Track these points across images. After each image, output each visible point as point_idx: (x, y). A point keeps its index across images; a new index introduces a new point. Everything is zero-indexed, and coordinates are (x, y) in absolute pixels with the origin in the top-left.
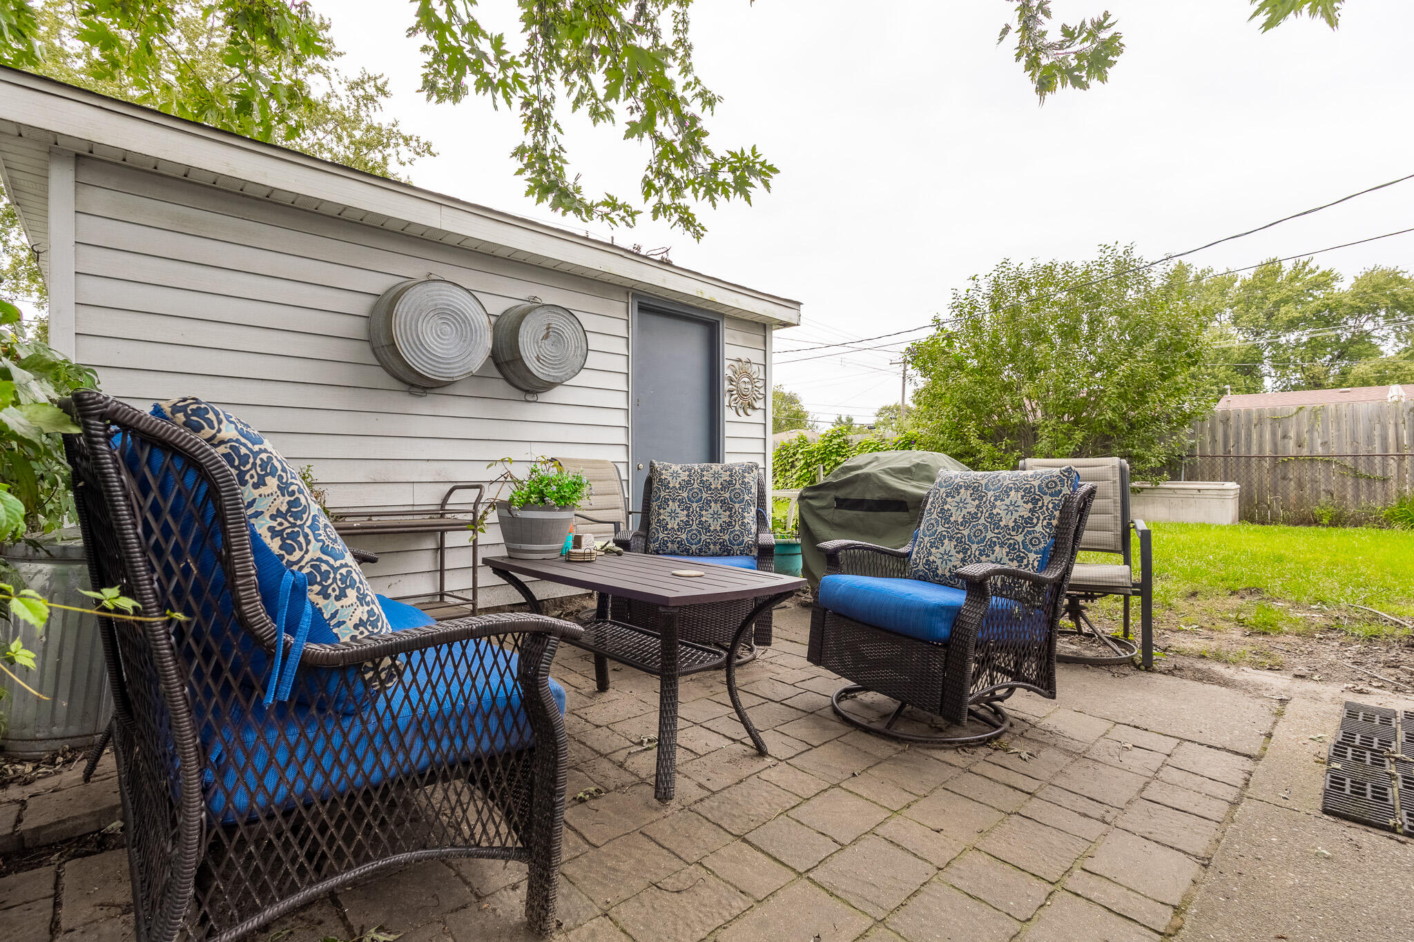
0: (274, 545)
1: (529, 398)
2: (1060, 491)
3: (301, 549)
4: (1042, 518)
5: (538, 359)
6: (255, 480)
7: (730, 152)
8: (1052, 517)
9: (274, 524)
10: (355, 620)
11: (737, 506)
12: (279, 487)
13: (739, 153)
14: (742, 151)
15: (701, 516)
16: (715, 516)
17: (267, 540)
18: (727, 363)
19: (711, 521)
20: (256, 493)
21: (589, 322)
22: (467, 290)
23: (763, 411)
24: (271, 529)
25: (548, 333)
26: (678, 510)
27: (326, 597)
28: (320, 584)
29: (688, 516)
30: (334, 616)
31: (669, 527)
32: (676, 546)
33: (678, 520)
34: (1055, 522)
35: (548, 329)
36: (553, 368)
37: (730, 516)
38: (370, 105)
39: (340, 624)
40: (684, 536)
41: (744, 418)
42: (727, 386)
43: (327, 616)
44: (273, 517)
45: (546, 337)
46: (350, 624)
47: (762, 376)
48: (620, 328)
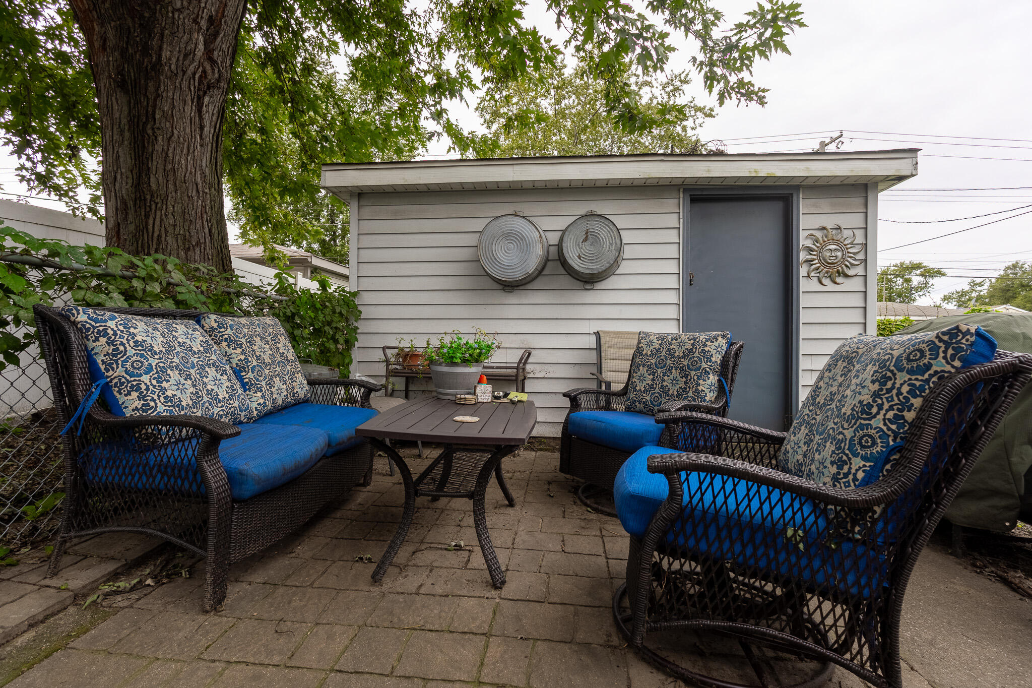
0: (103, 367)
1: (588, 287)
2: (928, 367)
3: (113, 370)
4: (886, 406)
5: (579, 257)
6: (94, 338)
7: (749, 14)
8: (906, 405)
9: (104, 358)
10: (133, 407)
11: (693, 373)
12: (106, 342)
13: (757, 9)
14: (759, 5)
15: (663, 381)
16: (674, 381)
17: (100, 365)
18: (803, 234)
19: (670, 386)
20: (95, 344)
21: (620, 222)
22: (523, 217)
23: (862, 279)
24: (103, 361)
25: (587, 236)
26: (646, 375)
27: (121, 394)
28: (118, 387)
29: (653, 380)
30: (123, 403)
31: (638, 388)
32: (642, 406)
33: (645, 383)
34: (910, 416)
35: (586, 233)
36: (591, 263)
37: (686, 383)
38: (676, 94)
39: (126, 407)
40: (648, 398)
41: (830, 286)
42: (803, 256)
43: (120, 403)
44: (105, 356)
45: (586, 240)
46: (131, 408)
47: (860, 239)
48: (672, 220)
